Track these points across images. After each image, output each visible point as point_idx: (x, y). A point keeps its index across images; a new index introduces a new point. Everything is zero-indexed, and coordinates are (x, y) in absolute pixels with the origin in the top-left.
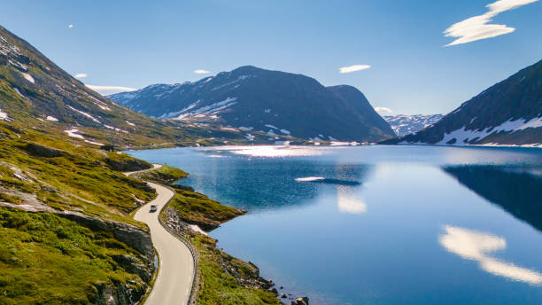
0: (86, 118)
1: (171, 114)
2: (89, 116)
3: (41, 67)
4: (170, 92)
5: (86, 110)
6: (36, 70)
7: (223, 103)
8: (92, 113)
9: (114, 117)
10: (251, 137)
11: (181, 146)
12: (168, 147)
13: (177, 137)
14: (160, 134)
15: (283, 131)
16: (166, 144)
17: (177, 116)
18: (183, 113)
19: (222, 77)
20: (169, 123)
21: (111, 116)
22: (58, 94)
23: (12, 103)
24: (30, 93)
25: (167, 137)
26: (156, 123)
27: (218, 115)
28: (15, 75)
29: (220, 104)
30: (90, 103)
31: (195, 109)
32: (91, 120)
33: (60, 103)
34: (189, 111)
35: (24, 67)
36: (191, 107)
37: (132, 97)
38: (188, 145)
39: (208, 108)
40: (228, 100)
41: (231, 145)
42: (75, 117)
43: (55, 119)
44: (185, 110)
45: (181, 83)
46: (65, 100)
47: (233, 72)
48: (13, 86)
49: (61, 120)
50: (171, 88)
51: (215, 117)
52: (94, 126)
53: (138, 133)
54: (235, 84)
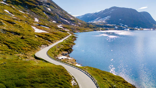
0: (65, 22)
1: (91, 21)
2: (67, 21)
3: (54, 6)
4: (91, 15)
5: (66, 19)
6: (52, 7)
7: (106, 17)
8: (68, 20)
9: (74, 21)
10: (116, 27)
11: (95, 30)
12: (91, 31)
13: (94, 27)
14: (88, 27)
15: (125, 25)
16: (90, 30)
17: (93, 22)
18: (95, 21)
19: (106, 10)
20: (91, 23)
21: (73, 21)
22: (58, 14)
23: (42, 17)
24: (48, 14)
25: (91, 28)
26: (87, 23)
27: (105, 21)
28: (45, 8)
29: (105, 18)
30: (68, 17)
31: (98, 20)
32: (67, 22)
33: (58, 16)
34: (97, 20)
35: (48, 6)
36: (97, 19)
37: (81, 17)
38: (97, 30)
39: (102, 19)
40: (108, 17)
41: (110, 30)
42: (62, 21)
43: (55, 22)
44: (95, 20)
45: (94, 13)
46: (60, 16)
47: (110, 8)
48: (43, 11)
49: (57, 22)
50: (91, 14)
51: (104, 21)
52: (68, 24)
53: (82, 26)
54: (110, 12)
